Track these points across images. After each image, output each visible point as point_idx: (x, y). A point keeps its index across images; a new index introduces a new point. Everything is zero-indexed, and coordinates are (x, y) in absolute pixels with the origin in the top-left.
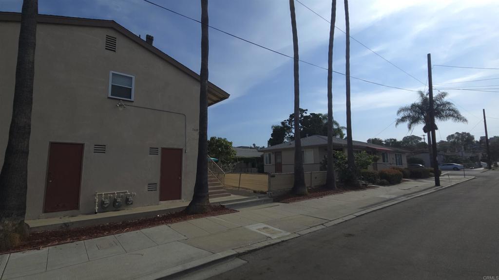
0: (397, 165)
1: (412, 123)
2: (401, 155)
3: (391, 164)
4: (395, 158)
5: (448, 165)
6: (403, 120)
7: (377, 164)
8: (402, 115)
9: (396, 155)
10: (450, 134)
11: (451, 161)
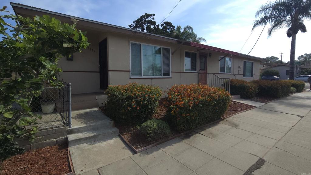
0: (244, 76)
1: (274, 27)
2: (252, 63)
3: (234, 75)
4: (242, 67)
5: (304, 77)
6: (264, 21)
7: (206, 73)
8: (262, 15)
9: (245, 62)
10: (301, 55)
11: (306, 73)
